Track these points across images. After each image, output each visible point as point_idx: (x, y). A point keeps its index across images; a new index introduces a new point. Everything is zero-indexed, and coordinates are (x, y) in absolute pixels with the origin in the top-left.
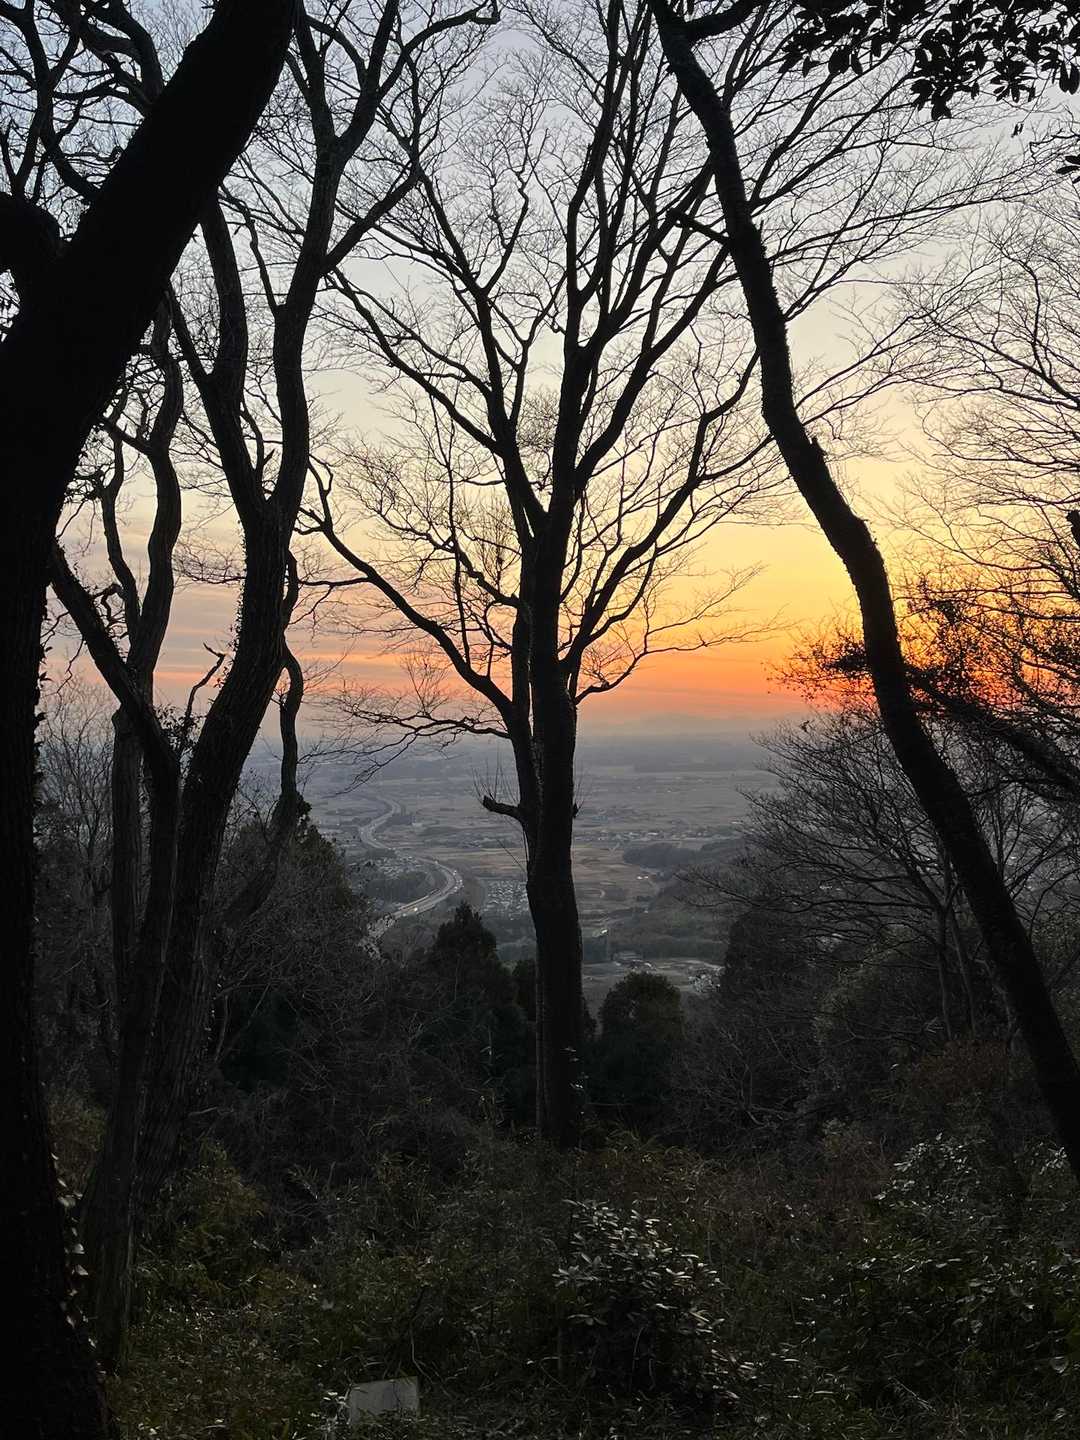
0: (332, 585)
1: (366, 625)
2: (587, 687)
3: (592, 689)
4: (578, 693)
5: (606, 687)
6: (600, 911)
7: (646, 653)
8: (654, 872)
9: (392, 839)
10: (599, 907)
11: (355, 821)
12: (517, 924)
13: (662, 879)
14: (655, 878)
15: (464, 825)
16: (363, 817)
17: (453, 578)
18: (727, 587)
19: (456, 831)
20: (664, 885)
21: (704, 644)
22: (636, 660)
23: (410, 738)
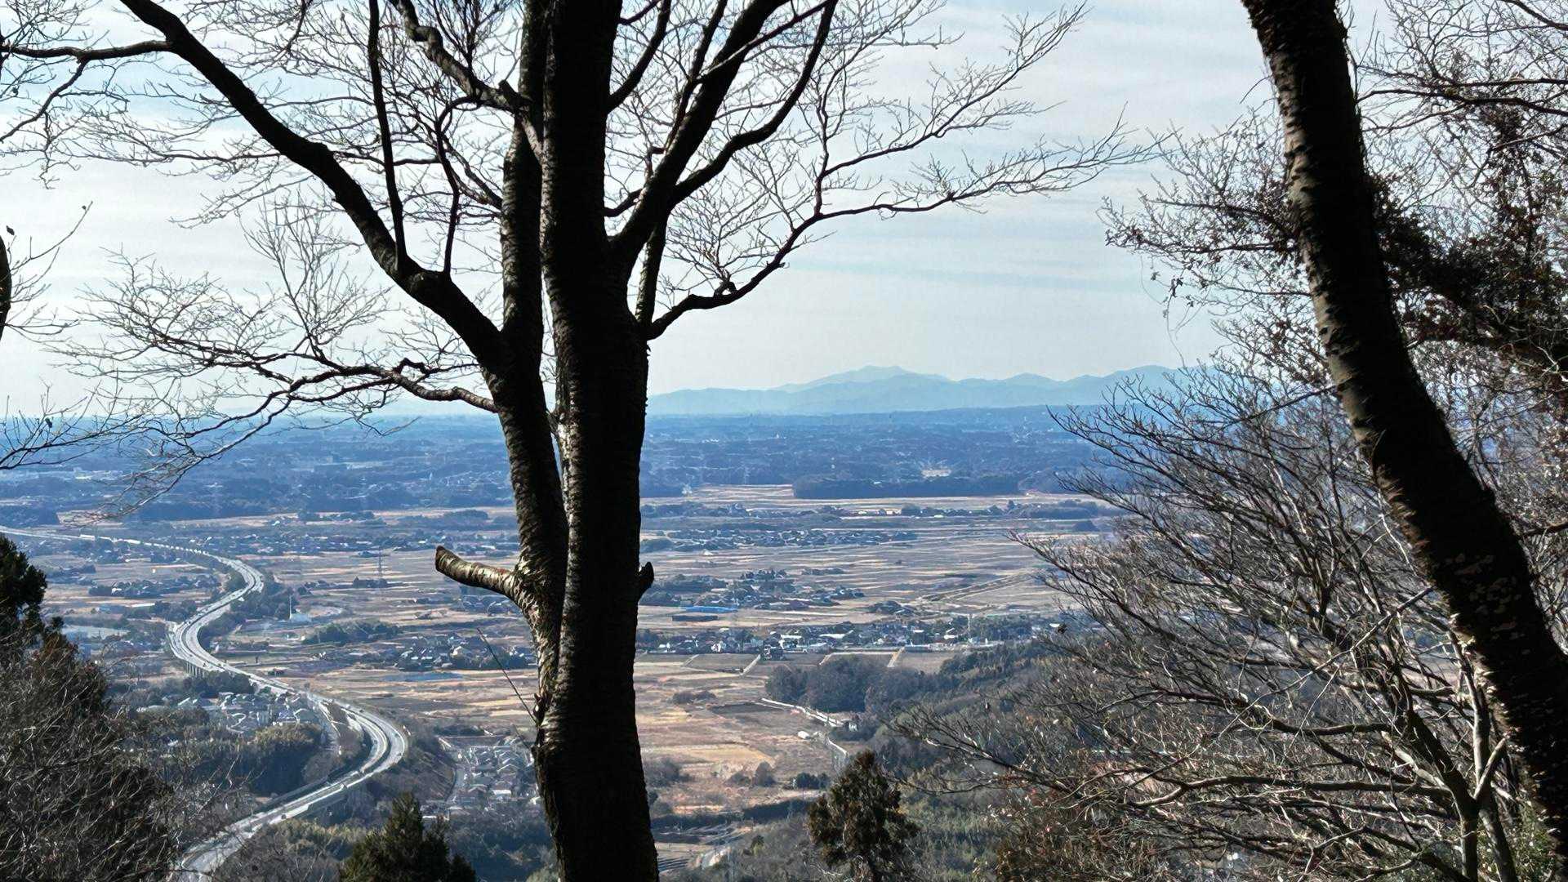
0: (85, 57)
1: (177, 146)
2: (680, 297)
3: (693, 302)
4: (659, 313)
5: (726, 294)
6: (716, 809)
7: (818, 216)
8: (835, 720)
9: (244, 651)
10: (716, 800)
11: (159, 610)
12: (529, 838)
13: (855, 737)
14: (840, 735)
15: (405, 617)
16: (175, 600)
17: (365, 39)
18: (1004, 62)
19: (390, 632)
20: (859, 748)
21: (951, 197)
22: (796, 233)
23: (275, 405)
